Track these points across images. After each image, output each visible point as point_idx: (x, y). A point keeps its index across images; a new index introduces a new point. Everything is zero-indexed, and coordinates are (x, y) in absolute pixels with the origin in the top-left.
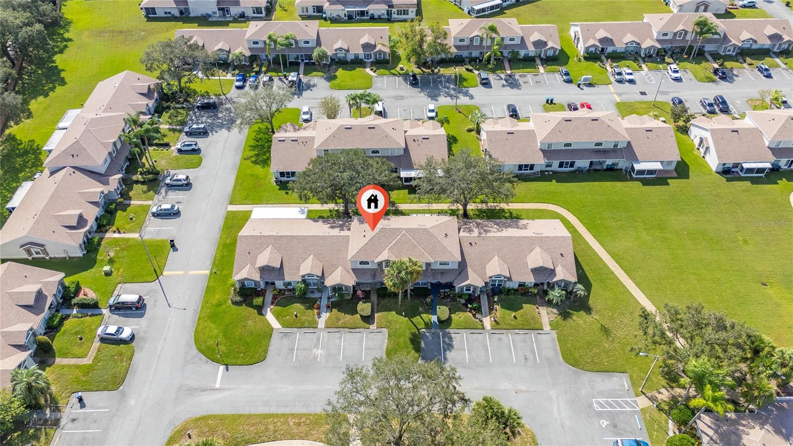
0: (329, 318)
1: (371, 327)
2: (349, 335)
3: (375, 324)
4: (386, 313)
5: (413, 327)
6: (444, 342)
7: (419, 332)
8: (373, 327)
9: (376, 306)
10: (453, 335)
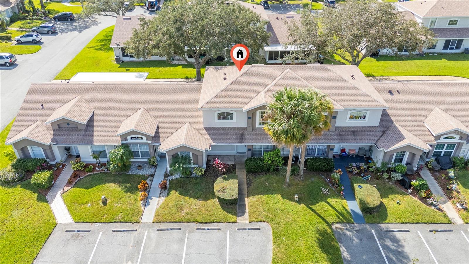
0: (164, 206)
1: (240, 220)
2: (197, 235)
3: (247, 215)
4: (263, 197)
5: (319, 220)
6: (385, 247)
7: (331, 228)
8: (244, 220)
9: (245, 187)
10: (398, 235)
